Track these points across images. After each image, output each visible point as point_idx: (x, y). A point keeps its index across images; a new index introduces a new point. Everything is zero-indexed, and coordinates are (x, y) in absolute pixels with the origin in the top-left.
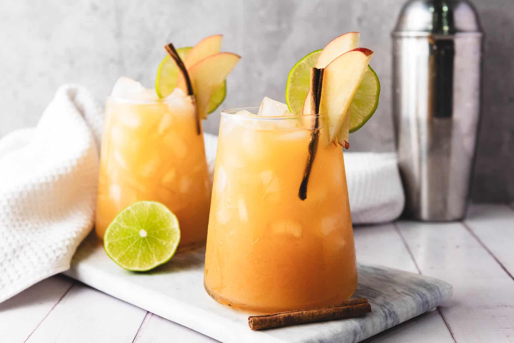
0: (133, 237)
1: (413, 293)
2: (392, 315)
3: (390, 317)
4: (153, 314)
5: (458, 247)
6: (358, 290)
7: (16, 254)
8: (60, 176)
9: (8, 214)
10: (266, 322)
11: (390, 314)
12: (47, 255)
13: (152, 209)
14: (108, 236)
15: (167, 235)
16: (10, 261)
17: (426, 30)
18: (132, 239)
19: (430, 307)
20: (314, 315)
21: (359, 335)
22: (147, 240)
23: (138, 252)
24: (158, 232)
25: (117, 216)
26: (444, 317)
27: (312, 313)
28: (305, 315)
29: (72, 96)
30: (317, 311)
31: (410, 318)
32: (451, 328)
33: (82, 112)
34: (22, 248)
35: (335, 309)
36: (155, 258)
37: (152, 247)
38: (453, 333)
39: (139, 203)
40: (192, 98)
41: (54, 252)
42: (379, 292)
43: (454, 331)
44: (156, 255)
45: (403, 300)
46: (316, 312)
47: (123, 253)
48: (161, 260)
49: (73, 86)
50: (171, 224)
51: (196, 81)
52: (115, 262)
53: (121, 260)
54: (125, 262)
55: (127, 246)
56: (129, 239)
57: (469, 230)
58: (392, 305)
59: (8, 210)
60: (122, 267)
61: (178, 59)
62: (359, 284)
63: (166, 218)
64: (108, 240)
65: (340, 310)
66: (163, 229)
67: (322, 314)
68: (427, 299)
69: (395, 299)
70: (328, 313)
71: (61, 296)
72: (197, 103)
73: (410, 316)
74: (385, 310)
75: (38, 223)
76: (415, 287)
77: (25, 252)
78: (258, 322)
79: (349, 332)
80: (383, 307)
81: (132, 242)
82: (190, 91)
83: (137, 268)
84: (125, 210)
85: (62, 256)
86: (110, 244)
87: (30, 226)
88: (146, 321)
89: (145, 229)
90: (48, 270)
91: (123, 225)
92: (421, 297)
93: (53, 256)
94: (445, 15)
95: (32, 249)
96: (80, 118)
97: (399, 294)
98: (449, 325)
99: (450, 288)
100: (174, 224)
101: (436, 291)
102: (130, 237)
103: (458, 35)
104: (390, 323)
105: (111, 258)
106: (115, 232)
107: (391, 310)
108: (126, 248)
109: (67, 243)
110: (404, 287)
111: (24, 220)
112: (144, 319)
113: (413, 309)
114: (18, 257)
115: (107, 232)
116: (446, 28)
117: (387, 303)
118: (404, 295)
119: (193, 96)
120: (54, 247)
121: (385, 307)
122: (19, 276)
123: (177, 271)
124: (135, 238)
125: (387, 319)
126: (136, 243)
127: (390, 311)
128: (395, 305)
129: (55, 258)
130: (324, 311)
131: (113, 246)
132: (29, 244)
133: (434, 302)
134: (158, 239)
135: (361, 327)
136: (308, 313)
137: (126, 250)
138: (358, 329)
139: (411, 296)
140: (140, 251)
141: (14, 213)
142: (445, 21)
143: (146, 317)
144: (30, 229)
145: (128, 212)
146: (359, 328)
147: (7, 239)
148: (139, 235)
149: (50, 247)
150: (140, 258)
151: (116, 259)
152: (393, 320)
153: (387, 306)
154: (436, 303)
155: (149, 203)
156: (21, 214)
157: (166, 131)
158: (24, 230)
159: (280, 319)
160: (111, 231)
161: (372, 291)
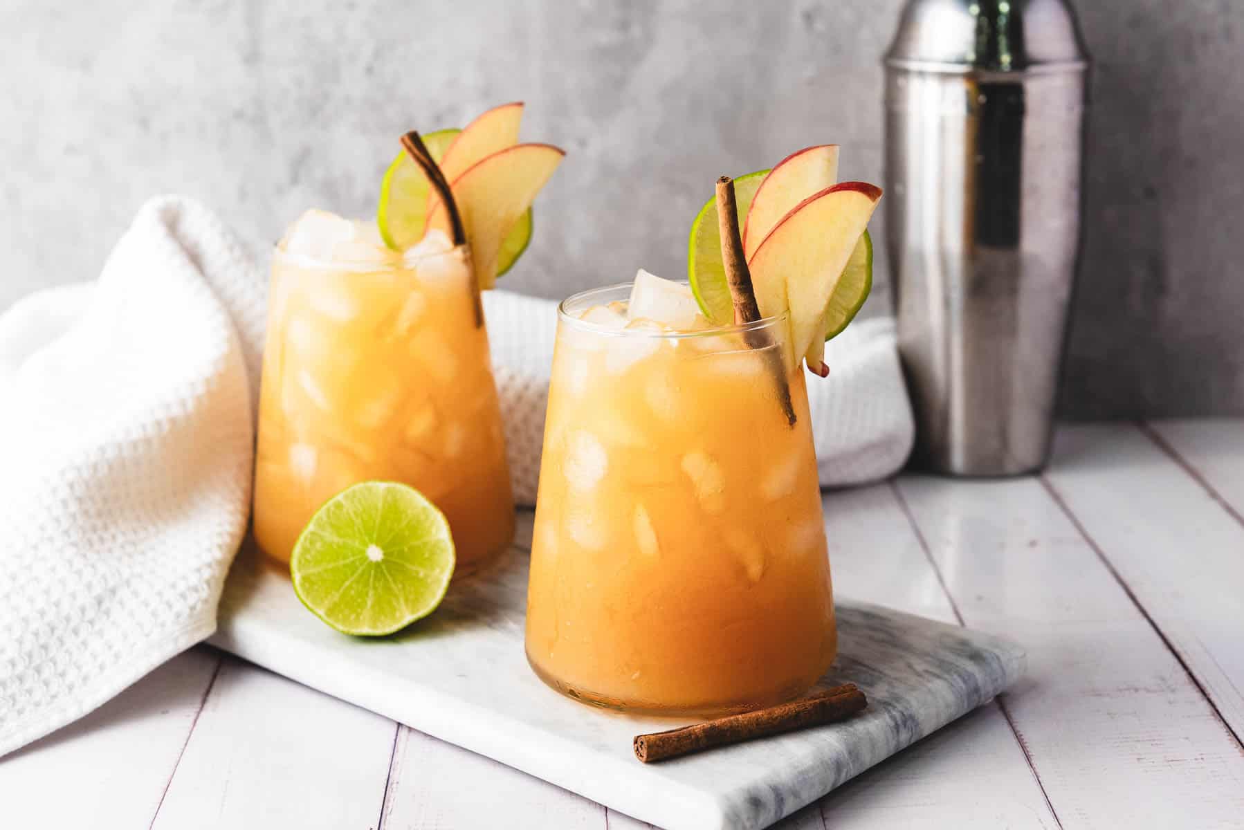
0: (353, 562)
1: (948, 672)
2: (909, 723)
3: (905, 726)
4: (410, 729)
5: (1033, 544)
6: (835, 668)
7: (104, 607)
8: (173, 421)
9: (74, 516)
10: (670, 742)
11: (905, 723)
12: (170, 606)
13: (389, 498)
14: (300, 562)
15: (427, 555)
16: (91, 622)
17: (962, 62)
18: (353, 567)
19: (983, 699)
21: (845, 770)
22: (384, 567)
23: (367, 594)
24: (406, 549)
25: (315, 517)
26: (1010, 716)
29: (172, 223)
31: (945, 723)
32: (1026, 743)
33: (195, 259)
34: (113, 592)
36: (404, 607)
37: (395, 581)
38: (1030, 754)
39: (360, 486)
40: (464, 252)
41: (183, 596)
42: (881, 672)
43: (1032, 751)
44: (407, 600)
45: (930, 691)
47: (336, 597)
48: (418, 610)
49: (172, 199)
50: (434, 531)
51: (469, 211)
52: (320, 617)
53: (331, 612)
54: (340, 616)
55: (343, 582)
56: (345, 566)
57: (1057, 497)
58: (908, 702)
59: (73, 507)
60: (335, 628)
61: (430, 165)
62: (837, 655)
63: (423, 517)
64: (299, 570)
66: (415, 543)
68: (977, 685)
69: (913, 689)
71: (203, 691)
72: (472, 260)
73: (943, 721)
74: (894, 713)
75: (135, 532)
76: (950, 657)
77: (121, 603)
78: (655, 744)
79: (828, 764)
80: (890, 708)
81: (353, 573)
82: (459, 237)
83: (366, 630)
84: (331, 502)
85: (199, 607)
86: (305, 579)
87: (120, 539)
88: (400, 746)
89: (377, 545)
90: (176, 640)
91: (329, 536)
92: (965, 682)
93: (181, 607)
94: (1002, 21)
95: (136, 594)
96: (190, 271)
97: (920, 675)
98: (1021, 735)
99: (1022, 657)
100: (439, 531)
101: (995, 665)
102: (347, 561)
103: (1034, 69)
104: (905, 738)
105: (311, 610)
106: (313, 553)
107: (905, 713)
108: (340, 587)
109: (207, 574)
110: (929, 659)
111: (106, 528)
112: (395, 740)
113: (948, 706)
114: (107, 613)
115: (297, 551)
116: (1006, 59)
117: (898, 699)
118: (931, 678)
119: (465, 246)
120: (182, 586)
121: (894, 707)
122: (117, 656)
123: (452, 632)
124: (358, 563)
125: (898, 732)
126: (362, 575)
127: (903, 715)
128: (914, 703)
129: (187, 611)
131: (312, 583)
132: (128, 583)
133: (990, 688)
134: (408, 566)
135: (850, 753)
137: (341, 591)
138: (844, 756)
139: (945, 679)
140: (371, 593)
141: (86, 513)
142: (1003, 42)
143: (397, 735)
144: (122, 547)
145: (339, 506)
146: (846, 756)
147: (79, 573)
148: (366, 558)
149: (173, 586)
150: (373, 606)
151: (321, 612)
152: (910, 733)
153: (897, 705)
154: (996, 689)
155: (381, 487)
156: (99, 514)
157: (412, 330)
158: (110, 551)
160: (306, 550)
161: (864, 669)
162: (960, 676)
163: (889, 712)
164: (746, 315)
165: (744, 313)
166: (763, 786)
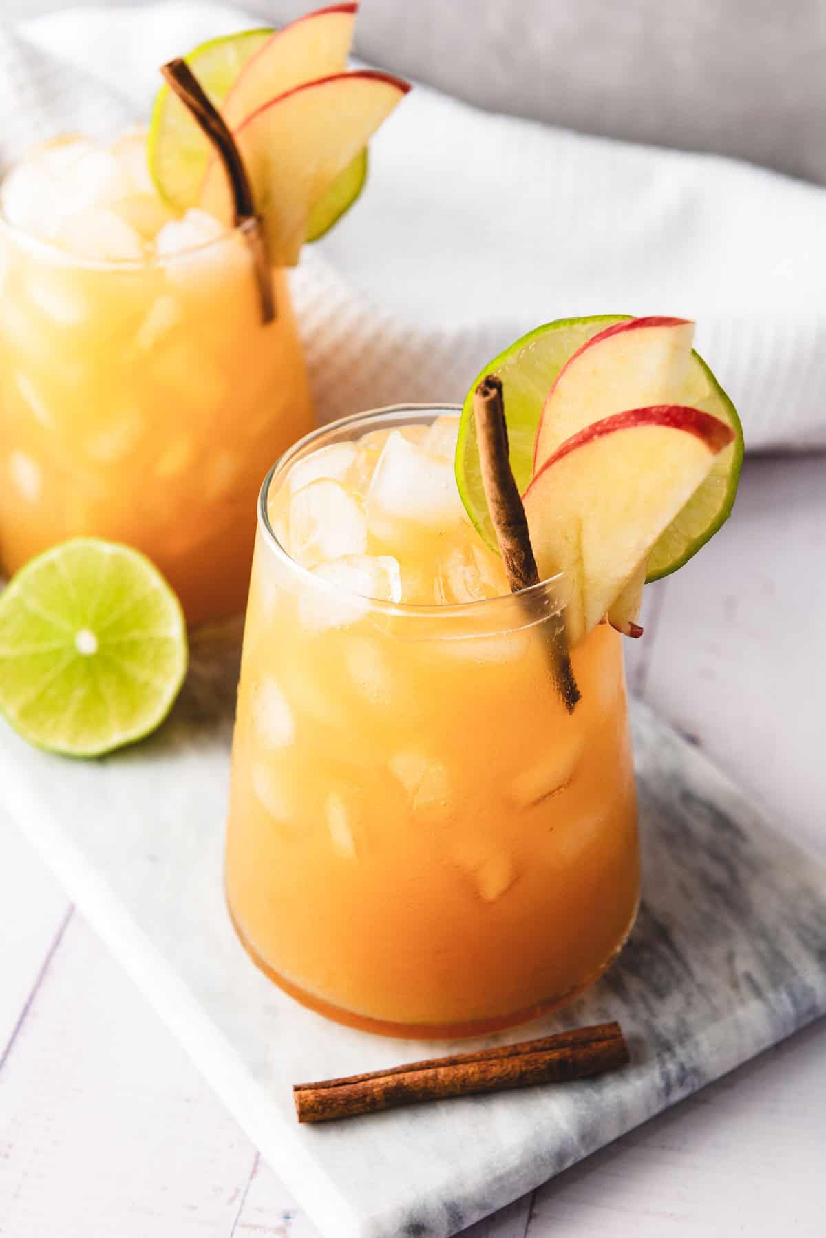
0: (59, 650)
1: (776, 984)
3: (682, 1084)
10: (334, 1105)
13: (116, 569)
15: (151, 655)
18: (57, 656)
20: (467, 1081)
22: (95, 664)
23: (71, 695)
24: (126, 642)
27: (463, 1075)
28: (443, 1081)
30: (477, 1067)
35: (528, 1062)
36: (114, 722)
37: (108, 685)
42: (686, 968)
44: (119, 712)
45: (735, 1022)
46: (473, 1074)
47: (32, 693)
48: (131, 729)
50: (164, 623)
52: (10, 721)
54: (34, 721)
56: (48, 653)
61: (202, 110)
63: (152, 602)
65: (539, 1065)
67: (490, 1076)
69: (714, 1015)
70: (507, 1075)
74: (670, 1066)
76: (791, 949)
78: (312, 1107)
80: (667, 1056)
81: (58, 665)
89: (91, 631)
97: (736, 987)
102: (52, 646)
107: (686, 1066)
110: (762, 947)
117: (684, 1038)
118: (747, 994)
119: (252, 222)
121: (674, 1055)
124: (63, 653)
126: (66, 670)
128: (706, 1046)
130: (496, 1070)
136: (452, 1074)
139: (766, 1001)
140: (77, 695)
148: (73, 647)
150: (77, 714)
153: (679, 1051)
159: (373, 1093)
162: (791, 994)
163: (663, 1063)
164: (513, 564)
165: (510, 562)
166: (435, 1204)
